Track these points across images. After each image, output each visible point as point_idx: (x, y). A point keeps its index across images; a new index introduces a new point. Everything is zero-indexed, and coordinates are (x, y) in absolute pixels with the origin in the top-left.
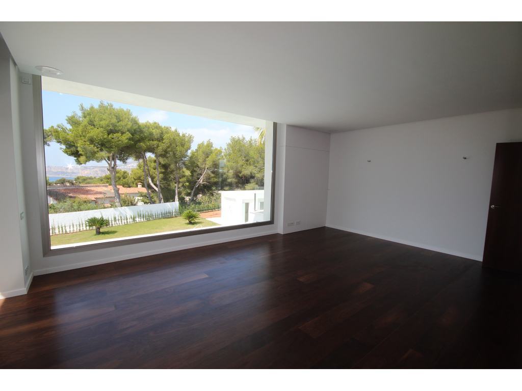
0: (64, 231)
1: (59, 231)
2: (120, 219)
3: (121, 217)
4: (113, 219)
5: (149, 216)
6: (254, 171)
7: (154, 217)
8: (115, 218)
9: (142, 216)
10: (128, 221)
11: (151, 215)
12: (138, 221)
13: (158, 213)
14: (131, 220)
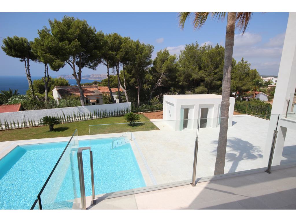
0: (34, 124)
1: (30, 125)
2: (79, 116)
3: (80, 115)
4: (73, 116)
5: (104, 114)
6: (203, 75)
7: (108, 115)
8: (75, 115)
9: (98, 114)
10: (86, 117)
11: (105, 113)
12: (94, 118)
13: (111, 111)
14: (88, 117)
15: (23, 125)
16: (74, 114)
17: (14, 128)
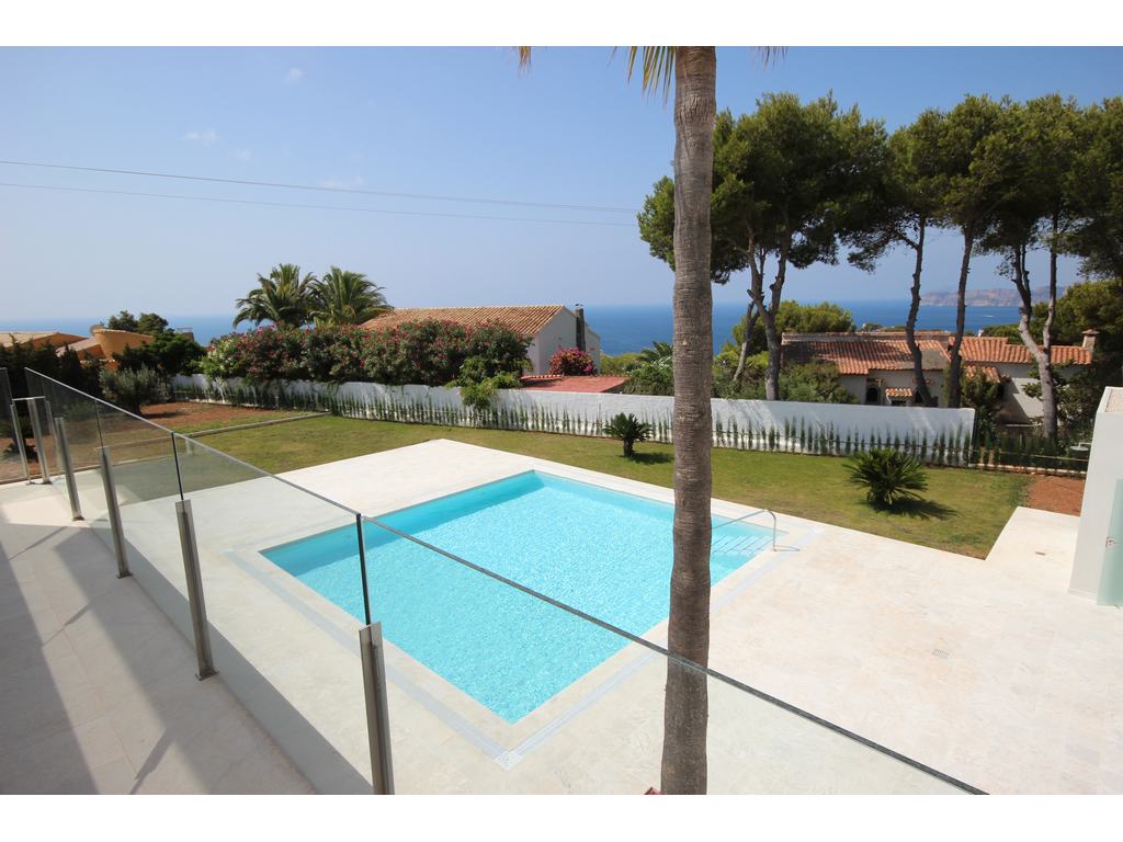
3: (735, 428)
5: (822, 442)
11: (832, 437)
12: (783, 449)
13: (857, 434)
14: (762, 441)
15: (595, 429)
16: (718, 421)
17: (577, 433)
